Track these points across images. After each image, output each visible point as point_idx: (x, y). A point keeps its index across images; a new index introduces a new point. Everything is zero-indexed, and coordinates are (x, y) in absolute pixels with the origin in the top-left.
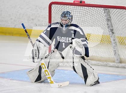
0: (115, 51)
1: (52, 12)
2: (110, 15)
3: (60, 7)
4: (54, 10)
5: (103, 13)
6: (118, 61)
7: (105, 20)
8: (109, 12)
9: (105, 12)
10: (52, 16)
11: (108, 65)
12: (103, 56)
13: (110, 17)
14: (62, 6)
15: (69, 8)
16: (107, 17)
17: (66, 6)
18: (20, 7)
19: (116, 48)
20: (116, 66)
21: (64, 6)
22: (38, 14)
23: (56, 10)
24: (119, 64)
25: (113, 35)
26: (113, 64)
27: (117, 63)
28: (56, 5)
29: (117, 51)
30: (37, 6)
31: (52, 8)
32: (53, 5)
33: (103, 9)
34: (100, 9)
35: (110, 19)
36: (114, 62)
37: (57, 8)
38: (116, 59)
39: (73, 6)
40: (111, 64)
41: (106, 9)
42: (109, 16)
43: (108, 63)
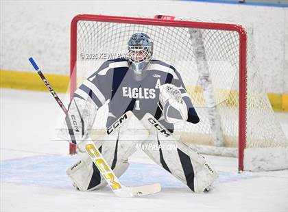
0: (213, 120)
1: (78, 36)
2: (202, 43)
3: (96, 26)
4: (81, 32)
5: (187, 39)
6: (219, 143)
7: (191, 53)
8: (201, 36)
9: (191, 37)
10: (78, 44)
11: (199, 151)
12: (188, 129)
13: (203, 47)
14: (99, 23)
15: (115, 28)
16: (196, 48)
17: (107, 23)
18: (12, 26)
19: (215, 113)
20: (216, 152)
21: (104, 23)
22: (51, 40)
23: (85, 32)
24: (222, 148)
25: (210, 86)
26: (209, 149)
27: (217, 146)
28: (88, 23)
29: (216, 121)
30: (48, 24)
31: (79, 27)
32: (80, 21)
33: (187, 29)
34: (181, 29)
35: (202, 51)
36: (211, 143)
37: (88, 28)
38: (215, 138)
39: (124, 25)
40: (205, 148)
41: (195, 29)
42: (200, 46)
43: (198, 146)
